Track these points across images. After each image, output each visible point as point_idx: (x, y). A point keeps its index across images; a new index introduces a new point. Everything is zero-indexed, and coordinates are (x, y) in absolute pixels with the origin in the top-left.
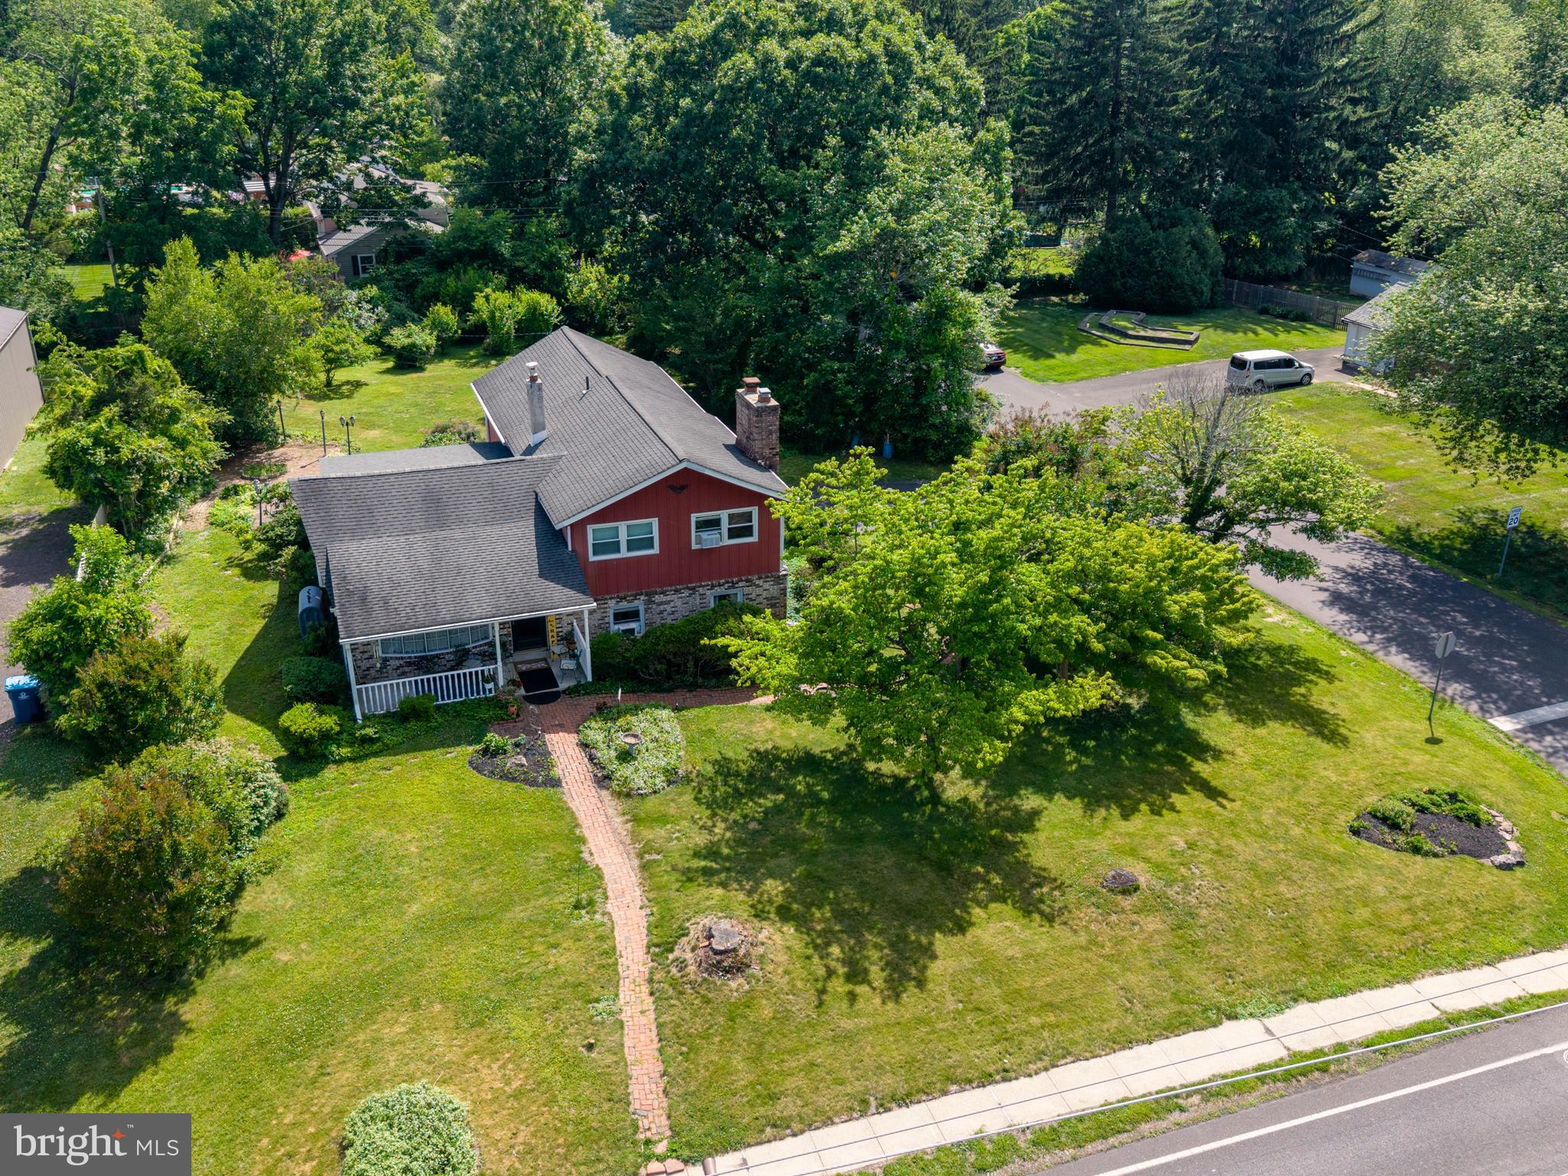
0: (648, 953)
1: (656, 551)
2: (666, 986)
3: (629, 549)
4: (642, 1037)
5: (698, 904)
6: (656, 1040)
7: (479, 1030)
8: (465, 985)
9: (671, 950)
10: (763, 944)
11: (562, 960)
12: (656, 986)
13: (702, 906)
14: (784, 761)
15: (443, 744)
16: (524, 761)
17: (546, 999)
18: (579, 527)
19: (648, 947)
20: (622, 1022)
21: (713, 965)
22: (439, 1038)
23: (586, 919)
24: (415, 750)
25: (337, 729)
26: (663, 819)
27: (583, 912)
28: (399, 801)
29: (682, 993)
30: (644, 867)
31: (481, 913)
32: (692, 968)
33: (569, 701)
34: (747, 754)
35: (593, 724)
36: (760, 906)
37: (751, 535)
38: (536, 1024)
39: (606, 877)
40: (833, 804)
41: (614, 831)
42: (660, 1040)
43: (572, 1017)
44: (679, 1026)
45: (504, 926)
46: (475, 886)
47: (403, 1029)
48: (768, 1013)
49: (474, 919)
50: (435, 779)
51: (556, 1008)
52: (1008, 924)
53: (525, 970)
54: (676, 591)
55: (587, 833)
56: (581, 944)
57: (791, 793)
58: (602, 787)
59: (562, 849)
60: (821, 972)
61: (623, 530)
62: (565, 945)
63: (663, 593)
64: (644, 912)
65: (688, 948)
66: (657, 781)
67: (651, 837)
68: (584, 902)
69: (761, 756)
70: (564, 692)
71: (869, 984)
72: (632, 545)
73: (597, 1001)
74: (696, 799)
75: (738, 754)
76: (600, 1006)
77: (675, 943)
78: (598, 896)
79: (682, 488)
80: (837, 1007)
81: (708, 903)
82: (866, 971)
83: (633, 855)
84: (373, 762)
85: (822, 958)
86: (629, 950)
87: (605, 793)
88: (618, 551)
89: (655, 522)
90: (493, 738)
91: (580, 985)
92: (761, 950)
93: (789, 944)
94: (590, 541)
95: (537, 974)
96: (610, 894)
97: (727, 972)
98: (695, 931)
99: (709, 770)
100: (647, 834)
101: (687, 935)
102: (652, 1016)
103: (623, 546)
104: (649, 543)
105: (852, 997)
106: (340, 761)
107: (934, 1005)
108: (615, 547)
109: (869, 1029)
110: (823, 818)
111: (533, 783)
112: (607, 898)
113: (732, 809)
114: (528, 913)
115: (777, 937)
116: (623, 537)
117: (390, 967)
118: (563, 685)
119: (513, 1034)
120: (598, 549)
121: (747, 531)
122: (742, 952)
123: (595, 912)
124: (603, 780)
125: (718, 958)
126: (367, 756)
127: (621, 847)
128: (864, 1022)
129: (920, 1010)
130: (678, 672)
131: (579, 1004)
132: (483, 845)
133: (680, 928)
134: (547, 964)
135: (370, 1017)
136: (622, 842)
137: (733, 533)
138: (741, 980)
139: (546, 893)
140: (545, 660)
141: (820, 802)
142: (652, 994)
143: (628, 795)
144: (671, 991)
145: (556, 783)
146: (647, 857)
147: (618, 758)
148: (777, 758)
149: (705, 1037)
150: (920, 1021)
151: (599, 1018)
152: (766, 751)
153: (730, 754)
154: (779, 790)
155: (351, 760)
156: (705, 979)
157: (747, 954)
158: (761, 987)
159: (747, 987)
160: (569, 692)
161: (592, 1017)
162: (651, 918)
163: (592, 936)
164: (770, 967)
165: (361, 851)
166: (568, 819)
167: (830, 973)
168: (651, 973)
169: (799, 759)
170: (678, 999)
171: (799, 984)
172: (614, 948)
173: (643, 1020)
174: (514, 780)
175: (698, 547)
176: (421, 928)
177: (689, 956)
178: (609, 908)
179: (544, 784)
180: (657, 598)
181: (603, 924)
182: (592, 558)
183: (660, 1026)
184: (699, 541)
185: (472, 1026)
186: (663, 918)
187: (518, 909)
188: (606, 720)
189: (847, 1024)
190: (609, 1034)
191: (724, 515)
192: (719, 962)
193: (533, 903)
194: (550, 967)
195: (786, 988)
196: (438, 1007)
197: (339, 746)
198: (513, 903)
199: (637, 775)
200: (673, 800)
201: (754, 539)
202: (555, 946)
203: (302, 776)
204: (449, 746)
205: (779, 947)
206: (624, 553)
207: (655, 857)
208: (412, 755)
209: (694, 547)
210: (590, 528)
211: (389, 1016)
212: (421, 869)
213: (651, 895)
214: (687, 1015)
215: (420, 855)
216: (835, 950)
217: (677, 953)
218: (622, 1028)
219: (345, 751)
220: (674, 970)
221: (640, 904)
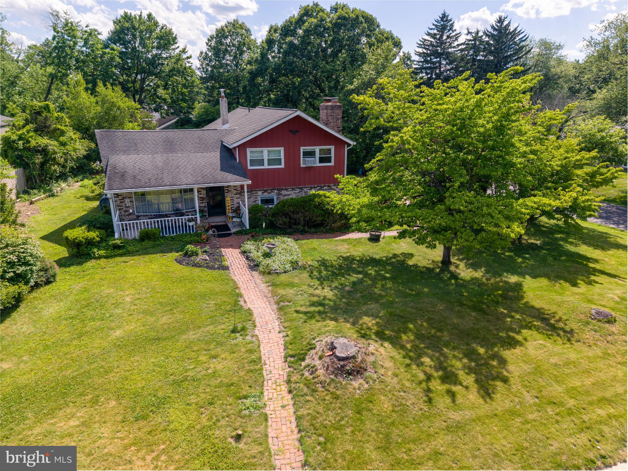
0: (285, 361)
1: (282, 166)
2: (302, 385)
3: (269, 165)
4: (284, 428)
5: (320, 329)
6: (296, 431)
7: (142, 423)
8: (140, 386)
9: (303, 360)
10: (373, 354)
11: (219, 367)
12: (293, 385)
13: (323, 330)
14: (358, 261)
15: (162, 252)
16: (208, 258)
17: (203, 396)
18: (243, 147)
19: (286, 357)
20: (266, 415)
21: (338, 369)
22: (106, 431)
23: (240, 339)
24: (145, 254)
25: (98, 239)
26: (291, 285)
27: (238, 335)
28: (127, 276)
29: (315, 391)
30: (280, 309)
31: (164, 336)
32: (321, 372)
33: (236, 237)
34: (336, 258)
35: (249, 242)
36: (363, 332)
37: (330, 162)
38: (193, 417)
39: (255, 315)
40: (393, 279)
41: (260, 291)
42: (300, 431)
43: (224, 411)
44: (315, 418)
45: (179, 344)
46: (164, 320)
47: (77, 423)
48: (387, 406)
49: (158, 339)
50: (153, 266)
51: (211, 404)
52: (541, 342)
53: (190, 373)
54: (293, 189)
55: (243, 292)
56: (235, 355)
57: (366, 275)
58: (253, 270)
59: (226, 299)
60: (422, 376)
61: (265, 153)
62: (223, 356)
63: (286, 190)
64: (281, 335)
65: (316, 358)
66: (286, 266)
67: (284, 293)
68: (239, 329)
69: (345, 259)
70: (234, 233)
71: (461, 384)
72: (270, 162)
73: (246, 397)
74: (310, 276)
75: (331, 257)
76: (248, 402)
77: (306, 354)
78: (249, 325)
79: (296, 132)
80: (442, 402)
81: (327, 329)
82: (456, 376)
83: (273, 303)
84: (118, 259)
85: (418, 366)
86: (271, 359)
87: (254, 273)
88: (263, 165)
89: (282, 149)
90: (190, 247)
91: (232, 385)
92: (371, 359)
93: (392, 355)
94: (249, 158)
95: (199, 376)
96: (257, 324)
97: (350, 374)
98: (320, 345)
99: (316, 264)
100: (281, 292)
101: (314, 348)
102: (292, 410)
103: (266, 162)
104: (279, 161)
105: (452, 395)
106: (100, 257)
107: (517, 400)
108: (261, 162)
109: (474, 420)
110: (389, 285)
111: (213, 268)
112: (255, 326)
113: (332, 281)
114: (199, 335)
115: (382, 350)
116: (266, 158)
117: (85, 372)
118: (233, 230)
119: (172, 426)
120: (253, 162)
121: (328, 160)
122: (359, 360)
123: (246, 335)
124: (254, 266)
125: (342, 363)
126: (116, 256)
127: (265, 299)
128: (468, 414)
129: (508, 404)
130: (295, 224)
131: (231, 400)
132: (175, 297)
133: (309, 344)
134: (208, 369)
135: (51, 413)
136: (266, 297)
137: (322, 160)
138: (361, 381)
139: (212, 324)
140: (225, 222)
141: (385, 278)
142: (290, 392)
143: (269, 273)
144: (305, 390)
145: (226, 268)
146: (282, 304)
147: (263, 255)
148: (354, 259)
149: (338, 428)
150: (513, 413)
151: (247, 412)
152: (347, 257)
153: (327, 257)
154: (359, 273)
155: (106, 257)
156: (332, 380)
157: (363, 361)
158: (377, 386)
159: (366, 386)
160: (236, 233)
161: (241, 411)
162: (287, 338)
163: (243, 350)
164: (382, 371)
165: (93, 300)
166: (231, 284)
167: (429, 378)
168: (289, 376)
169: (367, 260)
170: (312, 395)
171: (408, 384)
172: (260, 358)
173: (284, 413)
174: (200, 266)
175: (304, 166)
176: (119, 345)
177: (317, 363)
178: (257, 332)
179: (219, 268)
180: (283, 192)
181: (252, 342)
182: (249, 168)
183: (299, 418)
184: (305, 163)
185: (137, 419)
186: (295, 338)
187: (191, 333)
188: (256, 241)
189: (455, 416)
190: (255, 426)
191: (317, 149)
192: (343, 366)
193: (202, 329)
194: (210, 371)
195: (398, 387)
196: (113, 403)
197: (99, 249)
198: (188, 329)
199: (275, 263)
200: (296, 276)
201: (332, 164)
202: (215, 357)
203: (73, 265)
204: (165, 253)
205: (385, 357)
206: (266, 166)
207: (287, 303)
208: (142, 256)
209: (302, 166)
210: (249, 150)
211: (69, 411)
212: (129, 310)
213: (286, 325)
214: (320, 409)
215: (131, 302)
216: (426, 360)
217: (308, 361)
218: (266, 420)
219: (102, 252)
220: (307, 374)
221: (278, 329)
